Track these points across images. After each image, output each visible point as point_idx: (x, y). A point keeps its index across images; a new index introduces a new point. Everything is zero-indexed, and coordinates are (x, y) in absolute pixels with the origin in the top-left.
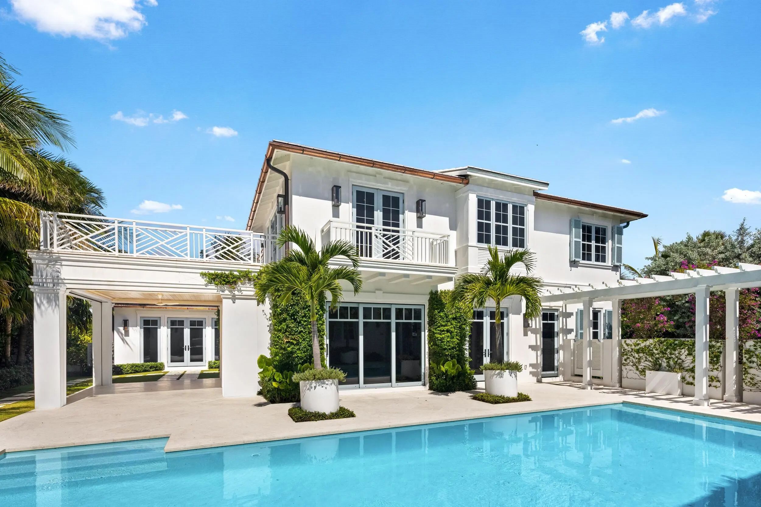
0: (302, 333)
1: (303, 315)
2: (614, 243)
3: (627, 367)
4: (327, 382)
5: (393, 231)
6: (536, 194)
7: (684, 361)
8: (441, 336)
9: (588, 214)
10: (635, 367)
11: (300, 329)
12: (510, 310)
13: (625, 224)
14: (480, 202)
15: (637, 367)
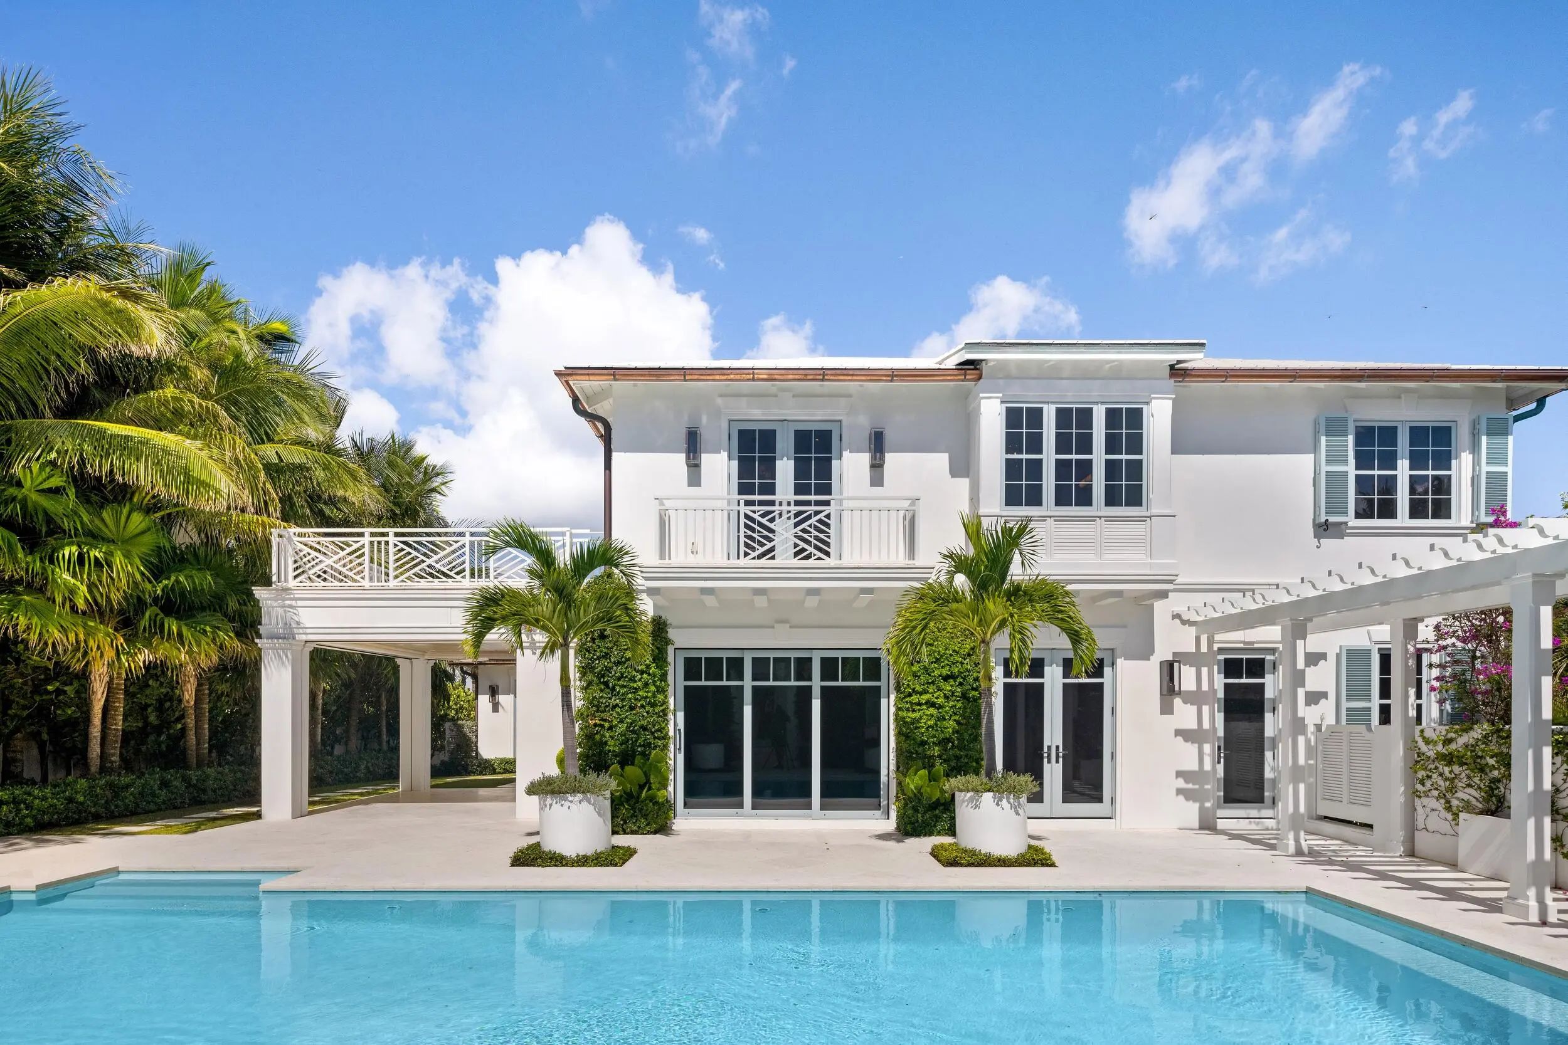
0: (618, 709)
1: (618, 674)
2: (1479, 464)
3: (1425, 801)
4: (570, 798)
5: (817, 503)
6: (1177, 372)
7: (1561, 789)
8: (913, 715)
9: (1387, 397)
10: (1443, 801)
11: (613, 702)
12: (1118, 652)
13: (1533, 406)
14: (1013, 417)
15: (1448, 802)
